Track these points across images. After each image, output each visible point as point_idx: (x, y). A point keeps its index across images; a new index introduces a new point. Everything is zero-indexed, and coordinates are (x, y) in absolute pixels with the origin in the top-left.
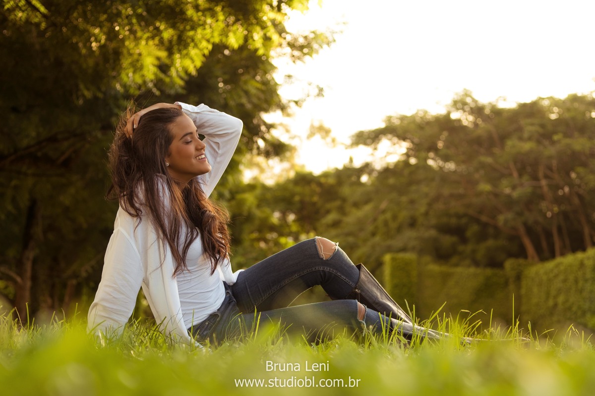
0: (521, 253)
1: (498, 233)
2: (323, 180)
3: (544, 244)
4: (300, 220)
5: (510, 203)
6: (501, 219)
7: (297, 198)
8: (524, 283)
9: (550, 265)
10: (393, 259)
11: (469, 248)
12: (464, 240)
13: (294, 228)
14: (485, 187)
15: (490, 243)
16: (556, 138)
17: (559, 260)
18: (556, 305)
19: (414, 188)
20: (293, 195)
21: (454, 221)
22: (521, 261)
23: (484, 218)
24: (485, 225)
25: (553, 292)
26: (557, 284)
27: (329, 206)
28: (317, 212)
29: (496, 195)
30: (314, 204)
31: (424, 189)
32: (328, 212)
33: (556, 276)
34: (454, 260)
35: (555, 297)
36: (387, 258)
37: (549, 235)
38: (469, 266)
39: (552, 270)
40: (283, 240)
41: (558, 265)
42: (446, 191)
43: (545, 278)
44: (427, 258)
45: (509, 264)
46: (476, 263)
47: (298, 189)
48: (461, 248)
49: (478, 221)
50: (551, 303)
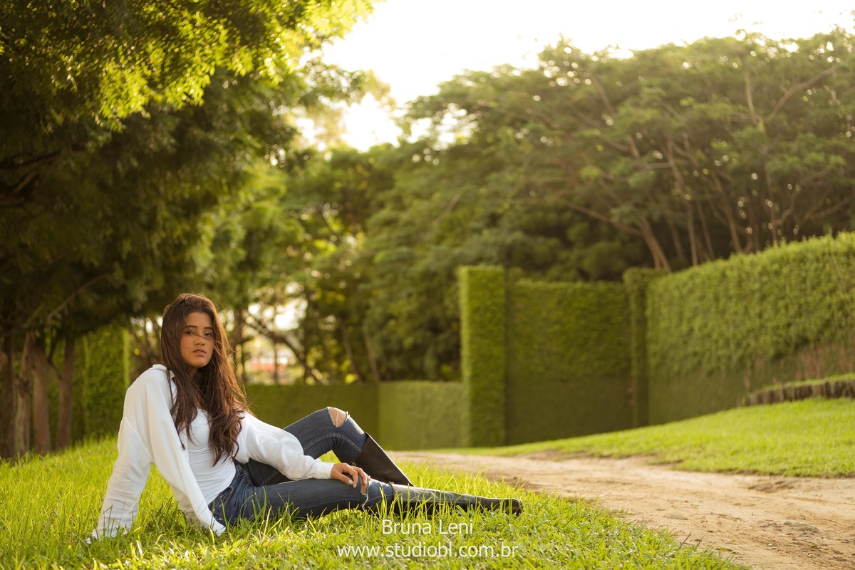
0: (645, 259)
1: (613, 232)
2: (371, 161)
3: (678, 245)
4: (343, 216)
5: (626, 193)
6: (615, 214)
7: (338, 185)
8: (649, 301)
9: (683, 276)
10: (471, 273)
11: (574, 254)
12: (568, 244)
13: (336, 227)
14: (591, 171)
15: (602, 246)
16: (684, 102)
17: (695, 269)
18: (691, 331)
19: (494, 176)
20: (332, 181)
21: (552, 217)
22: (646, 271)
23: (593, 213)
24: (594, 223)
25: (687, 314)
26: (693, 302)
27: (381, 196)
28: (366, 205)
29: (607, 181)
30: (362, 193)
31: (508, 176)
32: (381, 205)
33: (691, 291)
34: (554, 271)
35: (690, 320)
36: (463, 272)
37: (683, 233)
38: (575, 281)
39: (685, 284)
40: (321, 244)
41: (692, 277)
42: (539, 179)
43: (676, 294)
44: (518, 270)
45: (628, 276)
46: (584, 275)
47: (339, 173)
48: (563, 254)
49: (585, 217)
50: (684, 328)
